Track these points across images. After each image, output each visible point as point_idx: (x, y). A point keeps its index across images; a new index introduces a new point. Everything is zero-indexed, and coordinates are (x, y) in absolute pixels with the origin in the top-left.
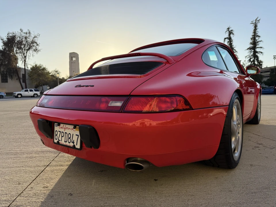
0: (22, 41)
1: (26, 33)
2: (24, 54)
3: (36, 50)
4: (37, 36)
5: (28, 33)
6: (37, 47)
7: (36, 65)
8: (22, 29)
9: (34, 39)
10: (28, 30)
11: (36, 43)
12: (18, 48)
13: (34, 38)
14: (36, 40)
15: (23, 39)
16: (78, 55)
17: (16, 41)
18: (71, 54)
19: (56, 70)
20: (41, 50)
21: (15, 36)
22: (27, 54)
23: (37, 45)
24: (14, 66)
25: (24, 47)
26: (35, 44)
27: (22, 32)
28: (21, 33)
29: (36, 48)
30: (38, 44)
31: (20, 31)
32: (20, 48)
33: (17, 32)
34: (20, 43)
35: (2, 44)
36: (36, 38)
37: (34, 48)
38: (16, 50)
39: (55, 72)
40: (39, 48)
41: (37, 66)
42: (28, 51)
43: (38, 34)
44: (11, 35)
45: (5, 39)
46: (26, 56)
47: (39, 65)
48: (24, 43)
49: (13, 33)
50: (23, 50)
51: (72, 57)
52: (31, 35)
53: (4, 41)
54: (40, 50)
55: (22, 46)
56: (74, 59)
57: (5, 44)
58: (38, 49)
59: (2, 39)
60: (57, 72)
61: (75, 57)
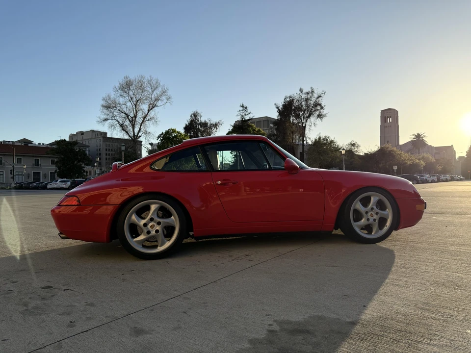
0: (302, 106)
1: (308, 93)
2: (303, 123)
3: (321, 115)
4: (322, 95)
5: (311, 92)
6: (322, 111)
7: (320, 138)
8: (302, 88)
9: (318, 100)
10: (312, 88)
11: (320, 105)
12: (295, 117)
13: (318, 98)
14: (321, 101)
15: (303, 103)
16: (397, 111)
17: (293, 108)
18: (383, 112)
19: (352, 143)
20: (327, 115)
21: (293, 100)
22: (307, 124)
23: (322, 108)
24: (290, 142)
25: (303, 114)
26: (319, 108)
27: (302, 92)
28: (301, 94)
29: (320, 112)
30: (323, 106)
31: (299, 92)
32: (298, 116)
33: (295, 95)
34: (299, 108)
35: (278, 114)
36: (320, 99)
37: (317, 113)
38: (293, 120)
39: (350, 146)
40: (324, 112)
41: (322, 138)
42: (309, 119)
43: (323, 91)
44: (288, 99)
45: (281, 107)
46: (305, 127)
47: (324, 137)
48: (304, 107)
49: (291, 97)
50: (302, 119)
51: (385, 117)
52: (314, 94)
53: (279, 110)
54: (325, 114)
55: (301, 114)
56: (390, 120)
57: (281, 113)
58: (323, 114)
59: (277, 108)
60: (353, 145)
61: (390, 117)
